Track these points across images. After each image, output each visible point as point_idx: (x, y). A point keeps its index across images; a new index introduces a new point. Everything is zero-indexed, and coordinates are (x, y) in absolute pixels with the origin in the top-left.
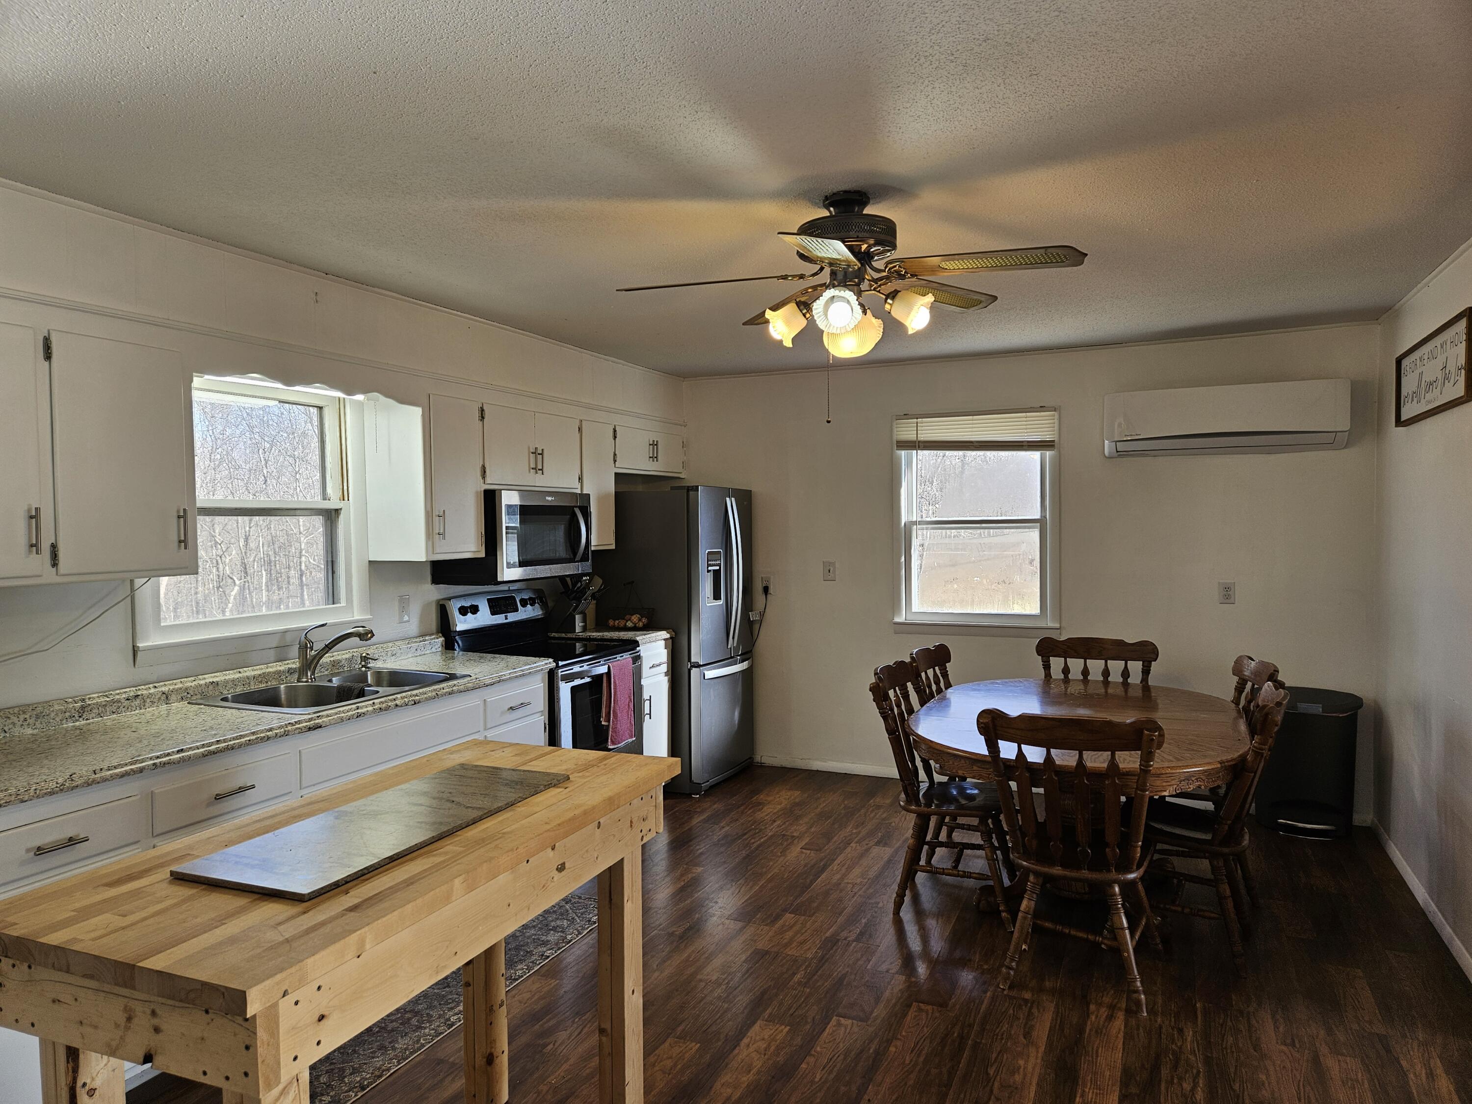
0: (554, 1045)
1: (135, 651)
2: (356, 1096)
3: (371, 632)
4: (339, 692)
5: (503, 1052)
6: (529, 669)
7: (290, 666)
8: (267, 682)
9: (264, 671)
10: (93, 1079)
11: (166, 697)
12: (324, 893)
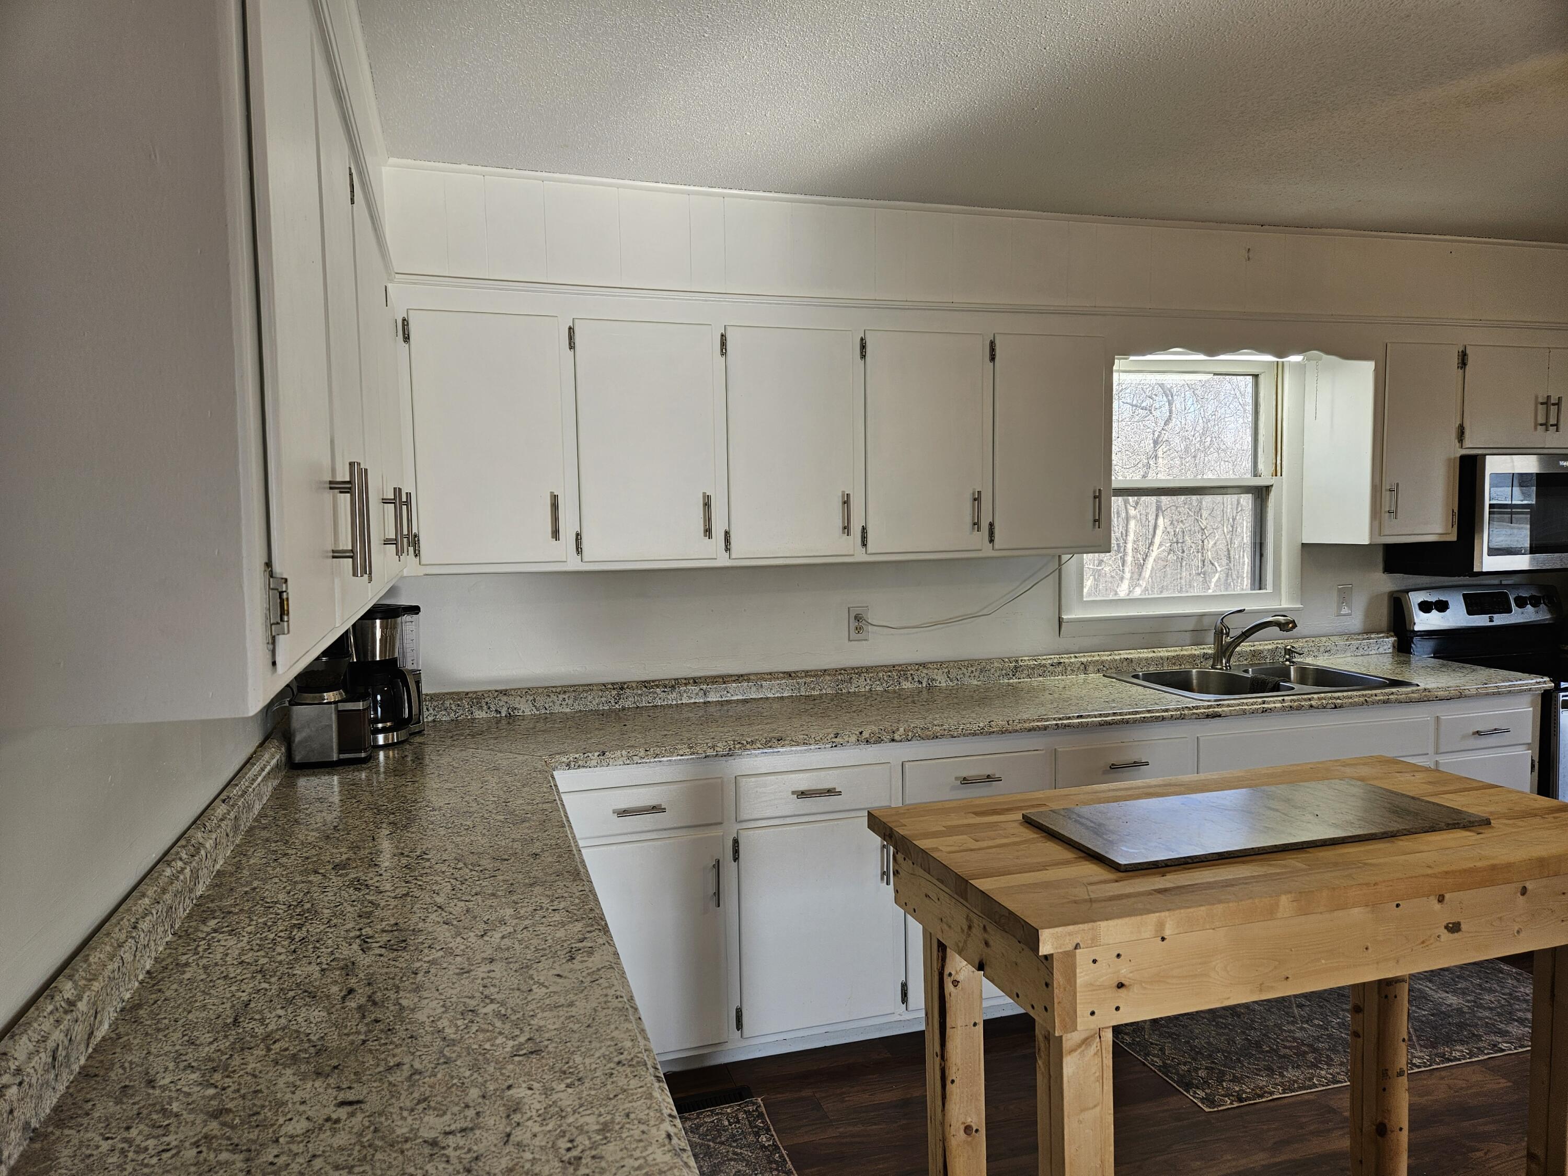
0: (1486, 1154)
1: (1060, 621)
2: (1231, 1103)
3: (1293, 622)
4: (1252, 684)
5: (1401, 1129)
6: (1510, 686)
7: (1205, 651)
8: (1180, 665)
9: (1178, 653)
10: (957, 973)
11: (1085, 667)
12: (1142, 869)
